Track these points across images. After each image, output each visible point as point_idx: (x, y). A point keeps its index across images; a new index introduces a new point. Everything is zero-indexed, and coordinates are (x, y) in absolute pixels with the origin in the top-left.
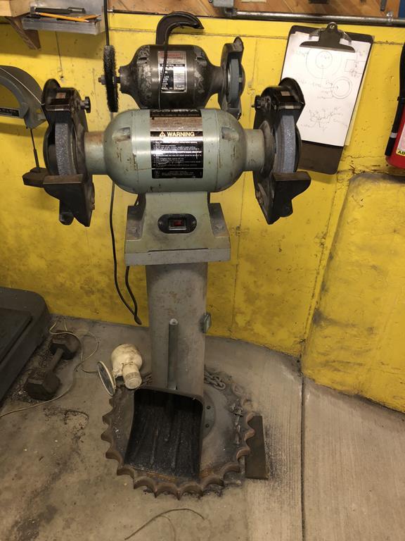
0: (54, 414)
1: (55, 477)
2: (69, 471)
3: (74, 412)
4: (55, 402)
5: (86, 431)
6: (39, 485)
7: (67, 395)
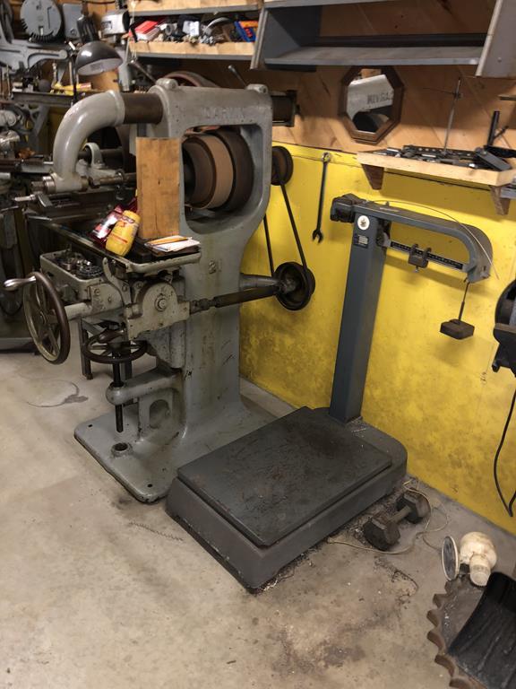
0: (383, 566)
1: (371, 625)
2: (385, 627)
3: (405, 575)
4: (387, 556)
5: (412, 600)
6: (353, 622)
7: (402, 556)
